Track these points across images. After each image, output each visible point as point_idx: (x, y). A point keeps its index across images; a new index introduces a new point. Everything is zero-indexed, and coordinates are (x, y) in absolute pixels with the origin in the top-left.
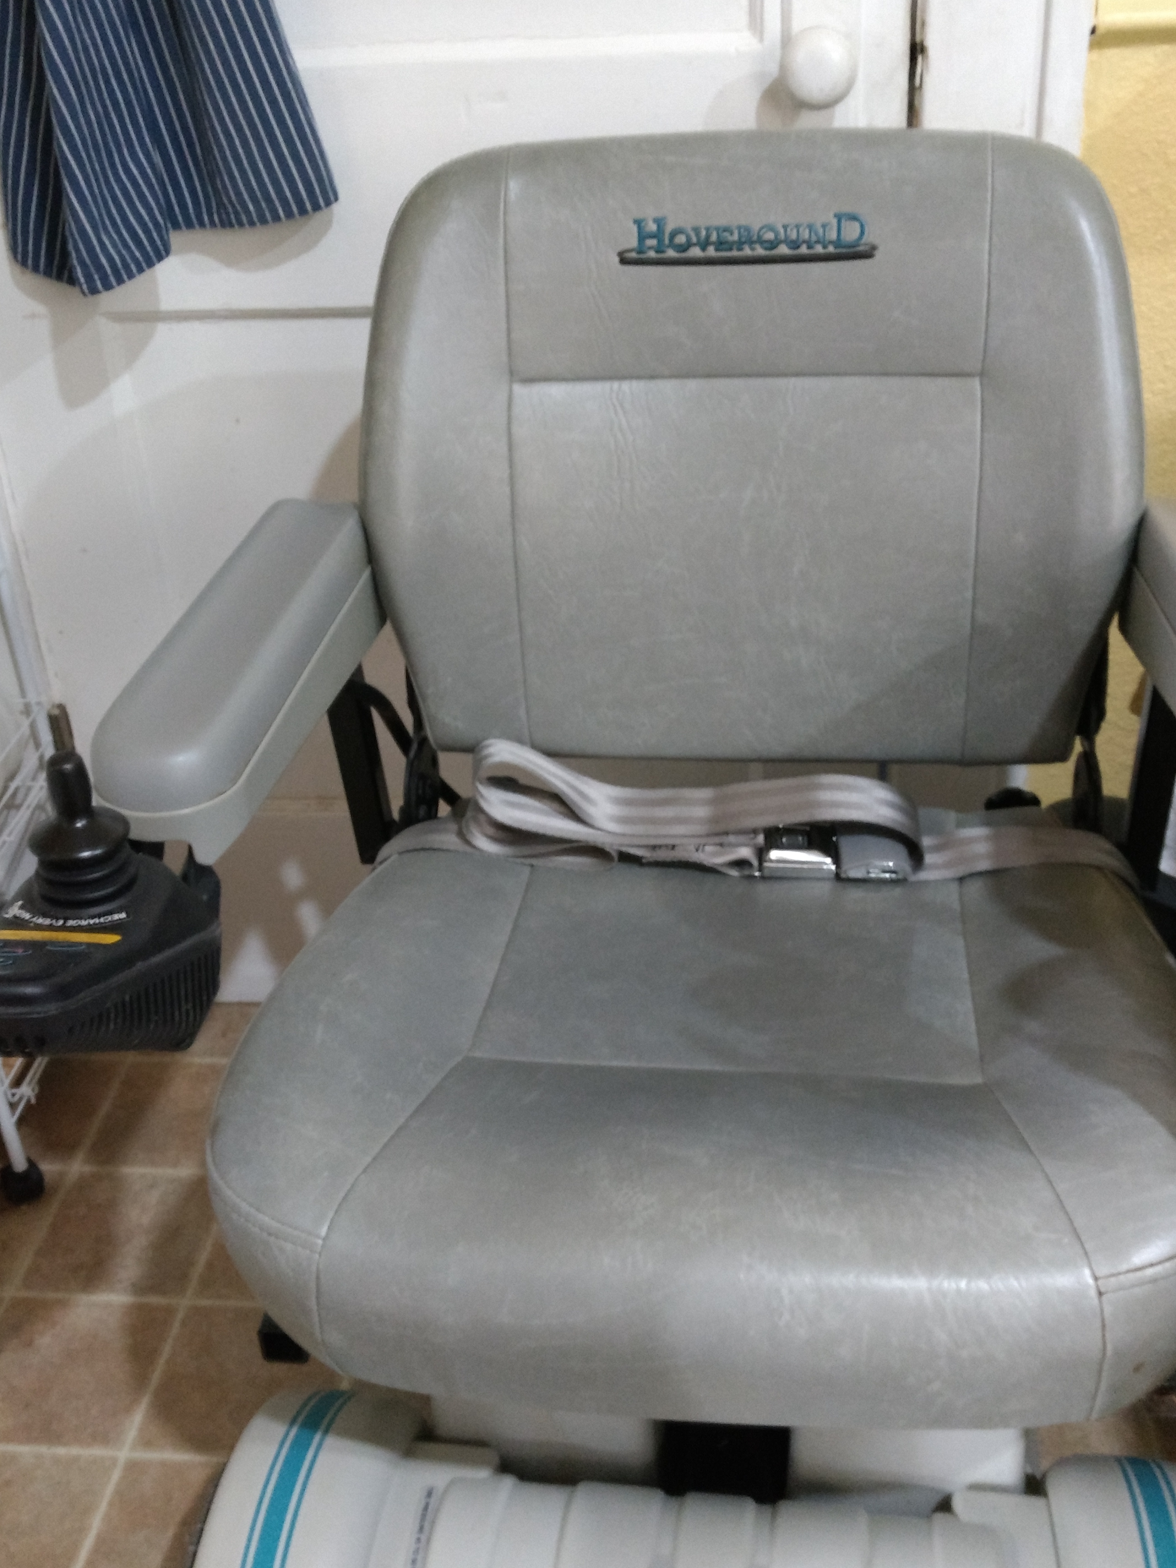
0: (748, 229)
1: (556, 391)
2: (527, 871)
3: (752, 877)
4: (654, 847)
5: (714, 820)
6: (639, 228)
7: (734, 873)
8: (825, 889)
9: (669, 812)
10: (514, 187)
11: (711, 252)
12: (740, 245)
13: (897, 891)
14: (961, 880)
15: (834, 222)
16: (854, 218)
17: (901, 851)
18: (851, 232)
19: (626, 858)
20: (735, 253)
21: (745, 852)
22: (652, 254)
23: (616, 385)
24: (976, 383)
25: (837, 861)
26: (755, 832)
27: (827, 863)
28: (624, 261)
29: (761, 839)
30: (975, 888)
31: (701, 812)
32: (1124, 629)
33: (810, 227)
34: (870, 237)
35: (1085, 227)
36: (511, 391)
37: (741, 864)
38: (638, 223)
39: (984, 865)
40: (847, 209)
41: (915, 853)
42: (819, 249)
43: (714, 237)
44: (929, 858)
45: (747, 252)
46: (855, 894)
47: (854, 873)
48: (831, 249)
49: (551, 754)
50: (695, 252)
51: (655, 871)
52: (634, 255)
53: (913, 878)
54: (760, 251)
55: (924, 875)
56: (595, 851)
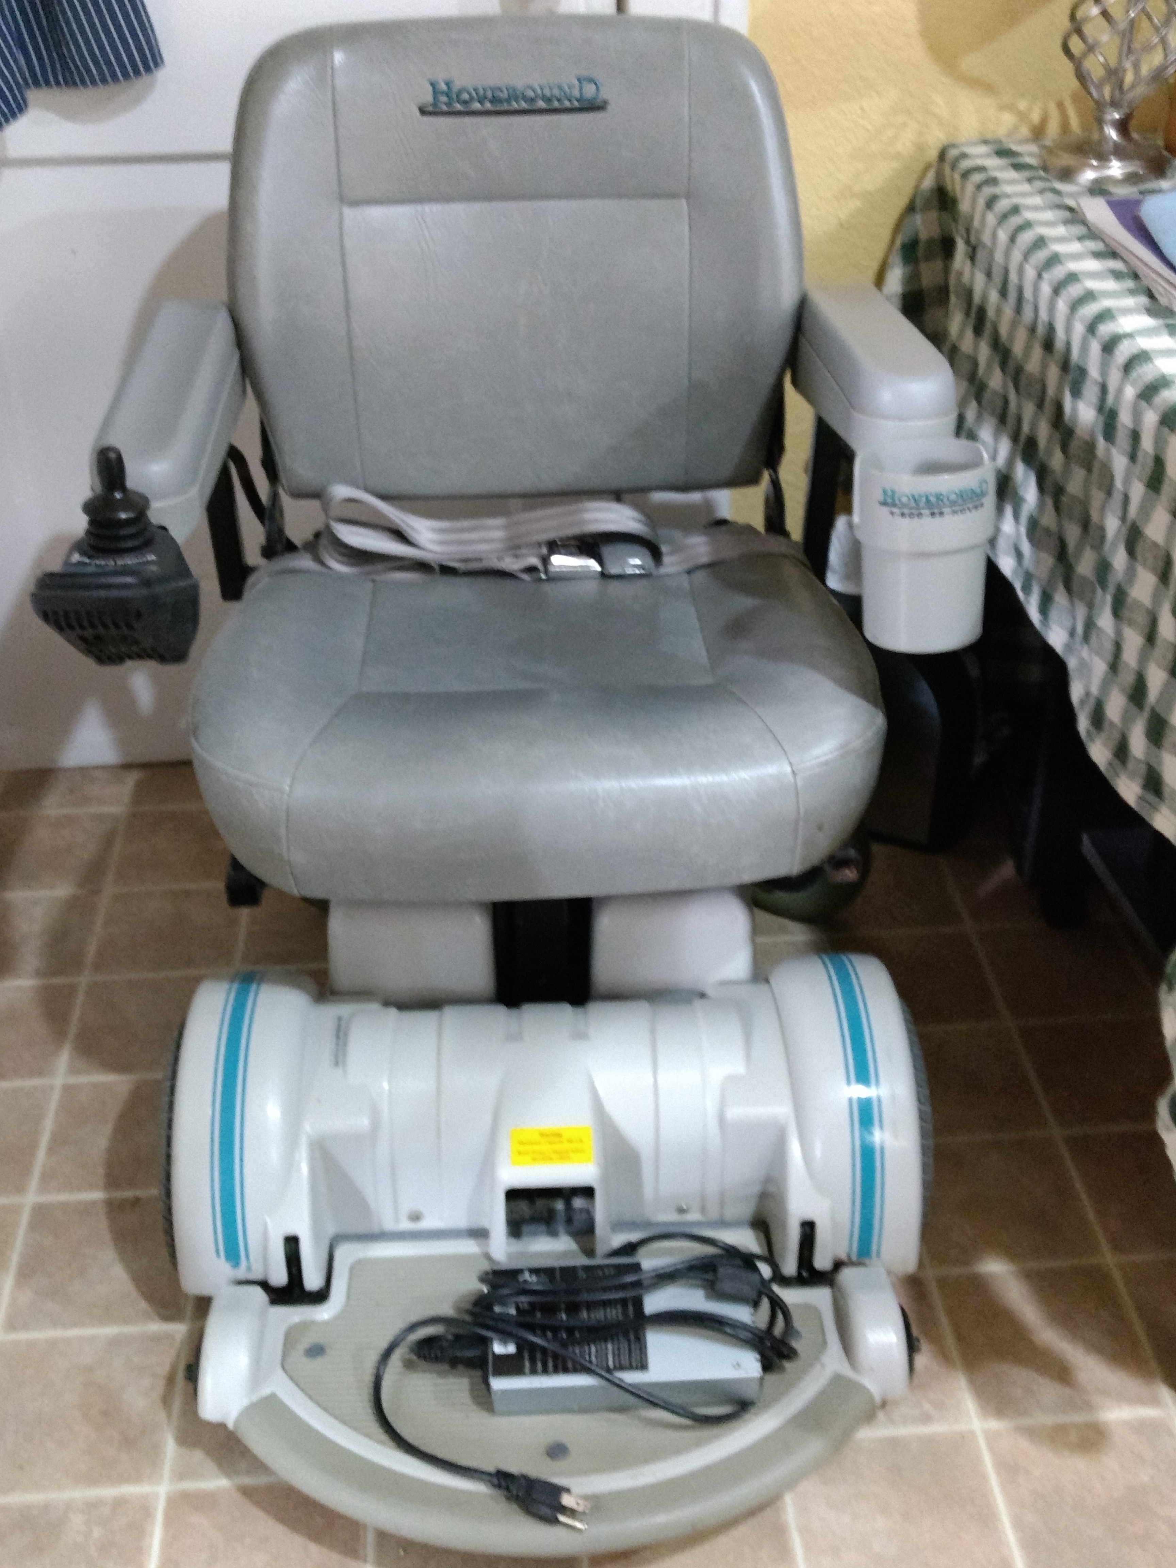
0: (514, 90)
1: (376, 212)
2: (370, 585)
3: (540, 580)
4: (465, 561)
5: (510, 539)
6: (434, 88)
7: (525, 577)
8: (592, 587)
9: (475, 535)
10: (338, 57)
11: (488, 106)
12: (508, 100)
13: (644, 582)
14: (689, 572)
15: (576, 82)
16: (591, 80)
17: (646, 552)
18: (589, 91)
19: (447, 570)
20: (505, 107)
21: (534, 561)
22: (445, 108)
23: (419, 207)
24: (684, 202)
25: (601, 562)
26: (539, 544)
27: (593, 565)
28: (423, 111)
29: (544, 551)
30: (700, 577)
31: (499, 534)
32: (795, 383)
33: (560, 88)
34: (604, 94)
35: (755, 88)
36: (341, 214)
37: (531, 570)
38: (433, 84)
39: (705, 560)
40: (584, 73)
41: (656, 554)
42: (567, 104)
43: (489, 94)
44: (666, 559)
45: (515, 105)
46: (615, 587)
47: (614, 570)
48: (576, 104)
49: (384, 497)
50: (477, 106)
51: (466, 580)
52: (431, 109)
53: (655, 572)
54: (524, 105)
55: (663, 570)
56: (422, 566)
